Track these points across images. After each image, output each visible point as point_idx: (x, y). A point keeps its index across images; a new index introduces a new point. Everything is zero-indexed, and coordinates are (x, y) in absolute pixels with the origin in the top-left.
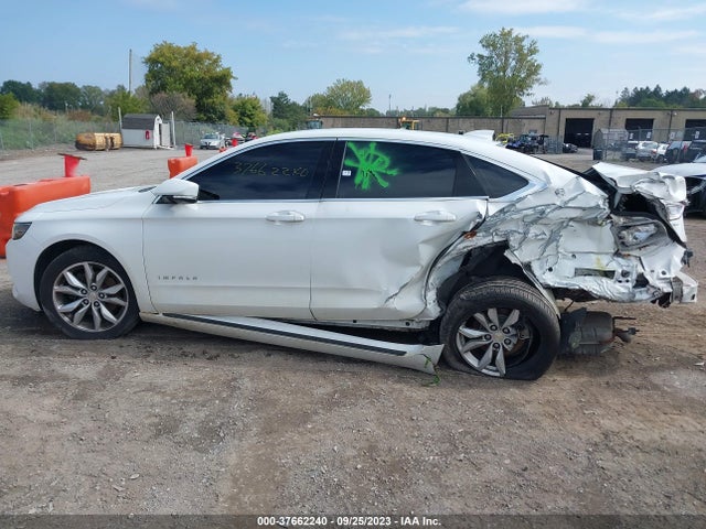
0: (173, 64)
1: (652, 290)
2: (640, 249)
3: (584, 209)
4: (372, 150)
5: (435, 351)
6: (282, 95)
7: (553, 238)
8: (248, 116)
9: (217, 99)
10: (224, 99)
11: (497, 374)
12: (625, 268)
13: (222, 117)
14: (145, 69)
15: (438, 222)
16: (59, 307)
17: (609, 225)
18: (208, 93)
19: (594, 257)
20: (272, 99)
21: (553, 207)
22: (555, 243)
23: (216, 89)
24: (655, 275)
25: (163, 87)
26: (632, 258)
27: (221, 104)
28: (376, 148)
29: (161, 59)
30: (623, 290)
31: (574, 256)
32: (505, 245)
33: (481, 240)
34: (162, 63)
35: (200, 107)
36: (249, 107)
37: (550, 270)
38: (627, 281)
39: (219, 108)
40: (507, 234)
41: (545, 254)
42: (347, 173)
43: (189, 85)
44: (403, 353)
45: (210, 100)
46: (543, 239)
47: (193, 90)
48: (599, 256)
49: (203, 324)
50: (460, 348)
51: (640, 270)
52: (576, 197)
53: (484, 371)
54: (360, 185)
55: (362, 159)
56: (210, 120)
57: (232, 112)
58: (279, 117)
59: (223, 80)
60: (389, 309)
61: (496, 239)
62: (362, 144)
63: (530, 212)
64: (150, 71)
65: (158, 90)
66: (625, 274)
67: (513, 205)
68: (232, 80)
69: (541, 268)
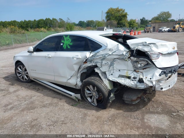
0: (112, 13)
1: (145, 85)
2: (143, 69)
3: (119, 55)
4: (68, 38)
5: (79, 96)
6: (144, 18)
7: (112, 64)
8: (132, 25)
9: (123, 21)
10: (125, 21)
11: (95, 105)
12: (135, 76)
13: (124, 26)
14: (106, 15)
15: (77, 59)
16: (18, 75)
17: (130, 61)
18: (121, 20)
19: (126, 71)
20: (141, 19)
21: (108, 55)
22: (112, 66)
23: (123, 18)
24: (147, 79)
25: (110, 19)
26: (139, 73)
27: (124, 22)
28: (69, 37)
29: (109, 12)
30: (133, 84)
31: (119, 71)
32: (96, 66)
33: (89, 64)
34: (110, 13)
35: (118, 24)
36: (132, 22)
37: (112, 75)
38: (135, 81)
39: (123, 23)
40: (96, 63)
41: (110, 69)
42: (62, 44)
43: (116, 18)
44: (71, 95)
45: (121, 21)
46: (108, 65)
47: (117, 19)
48: (128, 71)
49: (40, 82)
50: (86, 96)
51: (141, 77)
52: (115, 51)
53: (92, 104)
54: (64, 48)
55: (65, 40)
56: (121, 27)
57: (127, 24)
58: (142, 24)
59: (125, 16)
60: (68, 83)
61: (94, 64)
62: (66, 36)
63: (101, 56)
64: (107, 15)
65: (109, 20)
66: (134, 78)
67: (96, 54)
68: (127, 16)
69: (109, 74)
